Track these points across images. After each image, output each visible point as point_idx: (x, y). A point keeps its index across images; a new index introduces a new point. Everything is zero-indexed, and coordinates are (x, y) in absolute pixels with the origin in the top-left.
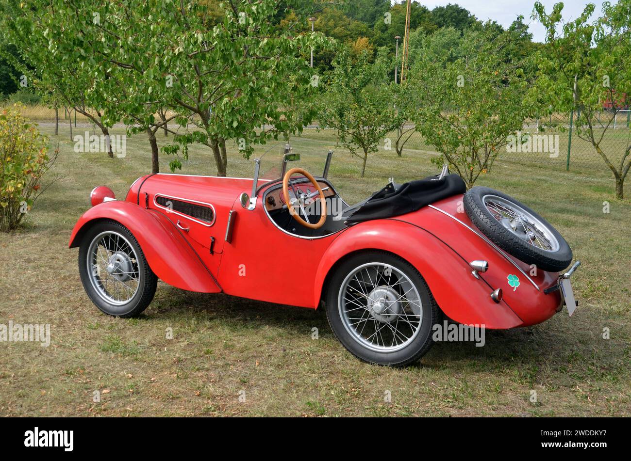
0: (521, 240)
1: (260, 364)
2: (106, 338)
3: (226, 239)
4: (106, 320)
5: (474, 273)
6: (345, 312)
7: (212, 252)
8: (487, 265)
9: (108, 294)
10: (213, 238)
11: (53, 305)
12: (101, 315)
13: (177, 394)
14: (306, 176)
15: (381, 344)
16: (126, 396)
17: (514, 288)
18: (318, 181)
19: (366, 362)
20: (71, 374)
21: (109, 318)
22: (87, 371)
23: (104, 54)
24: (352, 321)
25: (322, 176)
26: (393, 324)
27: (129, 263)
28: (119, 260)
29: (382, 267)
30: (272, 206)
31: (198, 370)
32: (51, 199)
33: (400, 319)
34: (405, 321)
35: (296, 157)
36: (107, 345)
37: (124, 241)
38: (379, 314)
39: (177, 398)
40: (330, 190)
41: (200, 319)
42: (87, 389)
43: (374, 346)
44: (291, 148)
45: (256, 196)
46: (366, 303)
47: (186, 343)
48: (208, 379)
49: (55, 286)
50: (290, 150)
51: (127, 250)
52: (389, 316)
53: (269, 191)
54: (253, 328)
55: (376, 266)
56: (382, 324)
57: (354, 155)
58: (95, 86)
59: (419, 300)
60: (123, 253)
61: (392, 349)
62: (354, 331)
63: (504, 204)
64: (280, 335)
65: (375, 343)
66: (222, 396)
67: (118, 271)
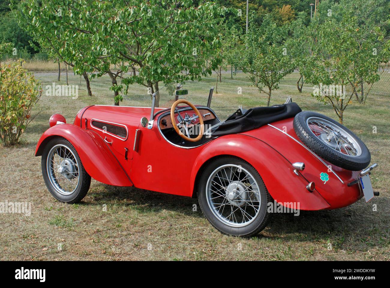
0: (330, 148)
1: (151, 235)
2: (55, 216)
3: (134, 149)
4: (58, 205)
5: (295, 171)
6: (211, 199)
7: (127, 159)
8: (304, 166)
9: (60, 187)
10: (127, 149)
11: (26, 194)
12: (56, 202)
13: (90, 252)
14: (190, 105)
15: (235, 222)
16: (56, 253)
17: (324, 182)
18: (198, 109)
19: (225, 234)
20: (26, 237)
21: (60, 204)
22: (36, 237)
23: (71, 24)
24: (216, 206)
25: (206, 105)
26: (243, 208)
27: (73, 166)
28: (66, 164)
29: (234, 168)
30: (165, 126)
31: (109, 237)
32: (42, 125)
33: (247, 204)
34: (250, 205)
35: (185, 92)
36: (54, 220)
37: (69, 151)
38: (232, 200)
39: (90, 254)
40: (212, 115)
41: (120, 205)
42: (34, 247)
43: (230, 223)
44: (181, 86)
45: (153, 119)
46: (225, 193)
47: (106, 220)
48: (113, 243)
49: (30, 182)
50: (180, 87)
51: (72, 158)
52: (240, 202)
53: (163, 116)
54: (155, 211)
55: (230, 167)
56: (235, 208)
57: (261, 92)
58: (66, 46)
59: (259, 191)
60: (70, 159)
61: (242, 224)
62: (217, 213)
63: (325, 123)
64: (171, 216)
65: (231, 220)
66: (120, 254)
67: (66, 171)
